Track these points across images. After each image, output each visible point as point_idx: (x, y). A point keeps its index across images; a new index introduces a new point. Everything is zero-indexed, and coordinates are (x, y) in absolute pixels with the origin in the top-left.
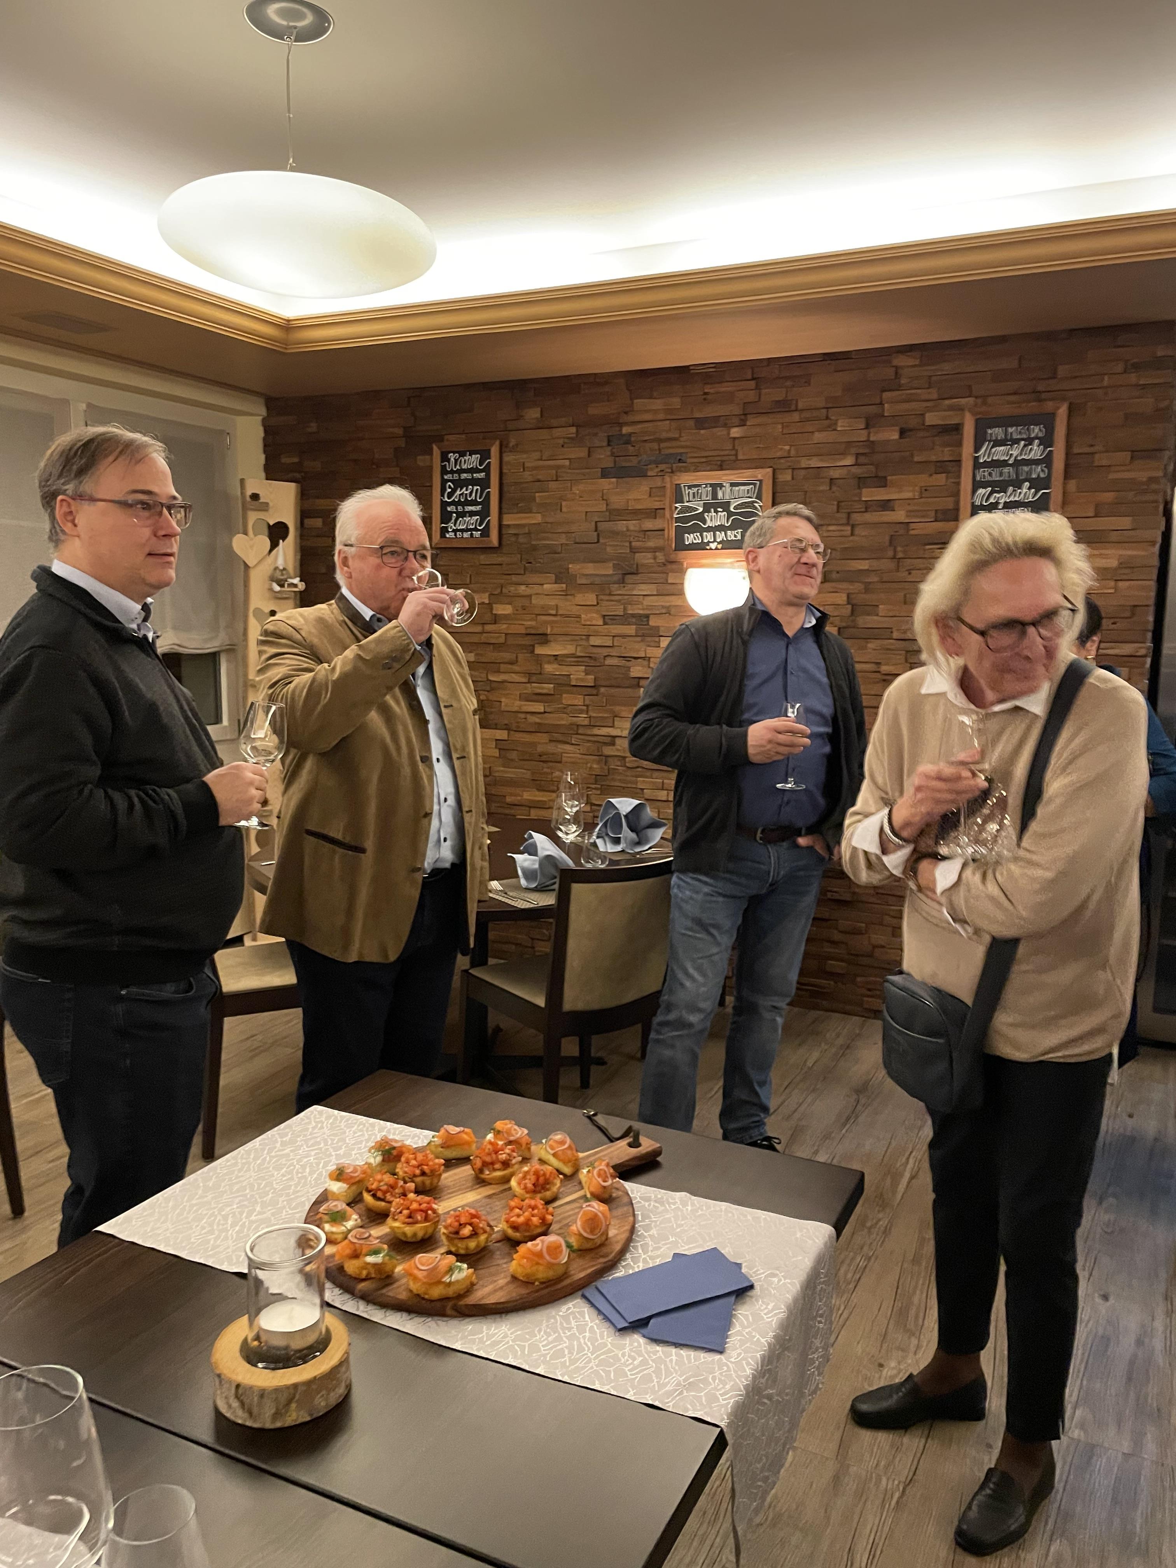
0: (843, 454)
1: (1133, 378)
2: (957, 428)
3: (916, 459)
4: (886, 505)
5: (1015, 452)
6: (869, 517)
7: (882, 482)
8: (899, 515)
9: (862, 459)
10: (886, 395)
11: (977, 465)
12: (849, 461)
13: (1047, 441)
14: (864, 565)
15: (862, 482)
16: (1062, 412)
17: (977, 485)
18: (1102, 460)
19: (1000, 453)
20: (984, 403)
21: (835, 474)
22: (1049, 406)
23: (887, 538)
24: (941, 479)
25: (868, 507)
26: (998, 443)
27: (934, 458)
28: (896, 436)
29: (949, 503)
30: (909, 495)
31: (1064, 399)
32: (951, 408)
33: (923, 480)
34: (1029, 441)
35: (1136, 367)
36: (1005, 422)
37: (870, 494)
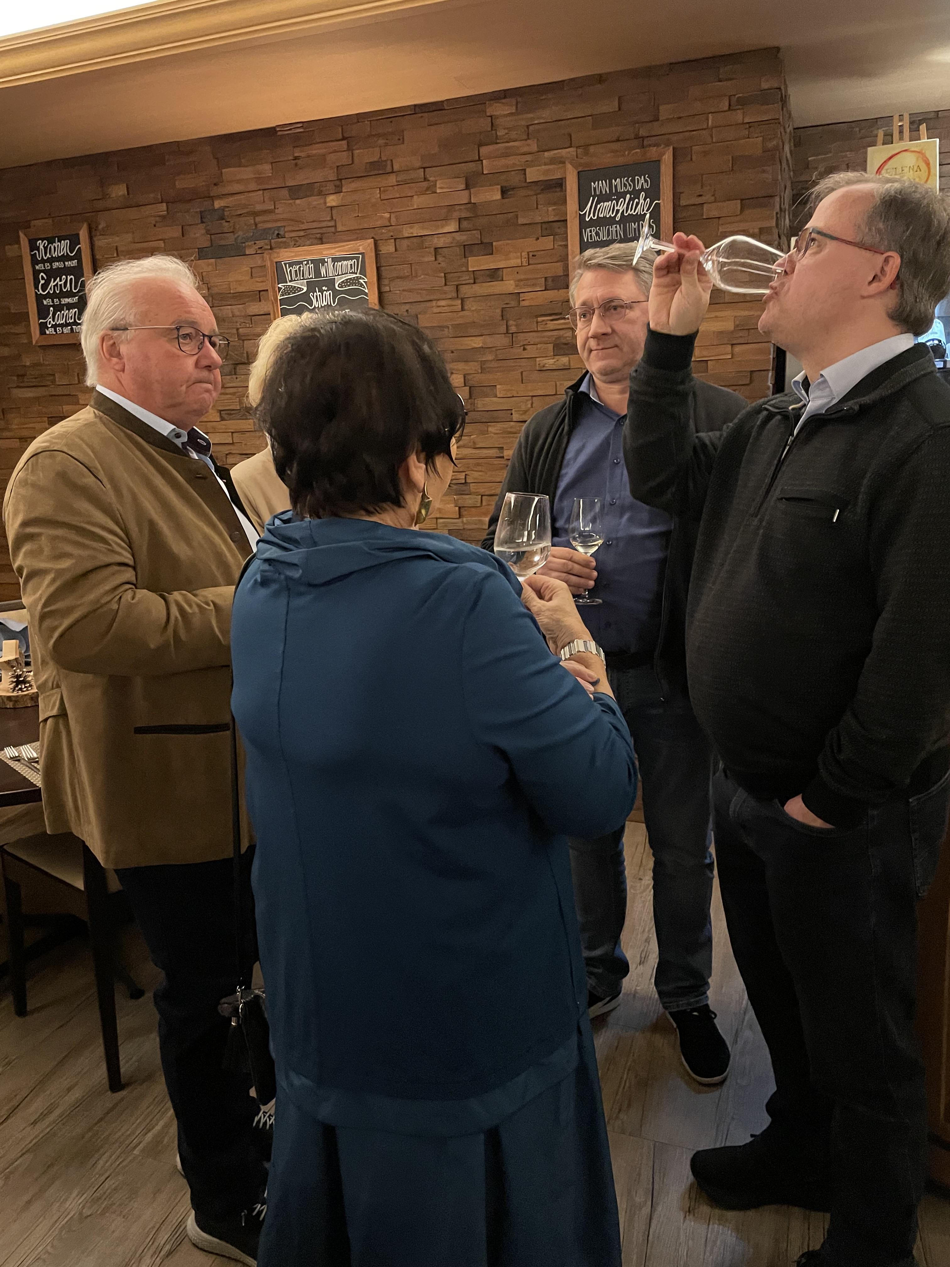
0: (446, 219)
1: (738, 116)
2: (560, 184)
3: (521, 221)
4: (494, 275)
5: (621, 208)
6: (478, 289)
7: (487, 248)
8: (509, 285)
9: (465, 224)
10: (484, 150)
11: (583, 224)
12: (452, 227)
13: (653, 193)
14: (477, 343)
15: (467, 250)
16: (668, 158)
18: (710, 211)
19: (606, 209)
20: (587, 153)
21: (440, 242)
22: (653, 153)
23: (499, 311)
24: (547, 243)
25: (476, 278)
26: (603, 198)
27: (538, 219)
28: (498, 196)
29: (557, 269)
30: (518, 262)
31: (667, 145)
32: (552, 161)
33: (529, 244)
34: (635, 194)
35: (743, 102)
36: (608, 174)
37: (478, 263)
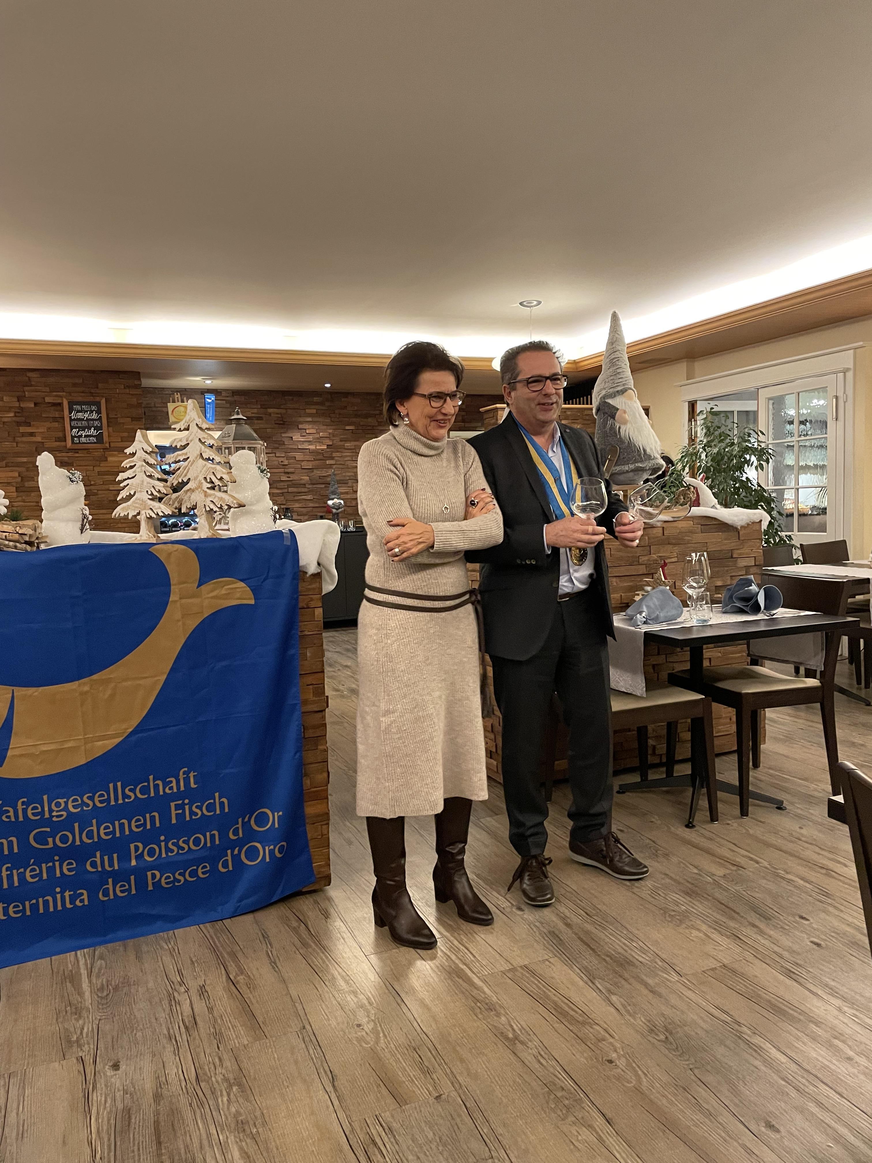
0: (9, 411)
1: (127, 391)
2: (60, 404)
3: (44, 415)
4: (32, 434)
5: (86, 416)
6: (25, 439)
7: (29, 425)
8: (39, 439)
9: (17, 414)
10: (26, 388)
11: (71, 420)
12: (12, 414)
13: (99, 412)
14: (25, 460)
15: (19, 424)
16: (103, 401)
17: (72, 428)
18: (121, 420)
19: (80, 415)
20: (71, 395)
21: (6, 420)
22: (98, 399)
23: (34, 449)
24: (56, 425)
25: (23, 435)
26: (78, 411)
27: (51, 416)
28: (32, 405)
29: (60, 434)
30: (43, 430)
31: (103, 397)
32: (57, 396)
33: (48, 424)
34: (92, 412)
35: (129, 387)
36: (78, 403)
37: (22, 429)
